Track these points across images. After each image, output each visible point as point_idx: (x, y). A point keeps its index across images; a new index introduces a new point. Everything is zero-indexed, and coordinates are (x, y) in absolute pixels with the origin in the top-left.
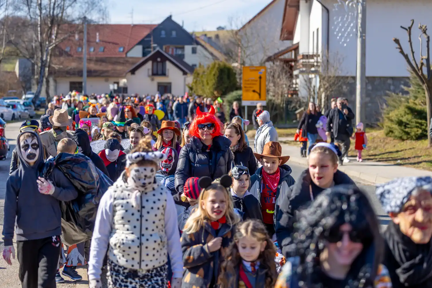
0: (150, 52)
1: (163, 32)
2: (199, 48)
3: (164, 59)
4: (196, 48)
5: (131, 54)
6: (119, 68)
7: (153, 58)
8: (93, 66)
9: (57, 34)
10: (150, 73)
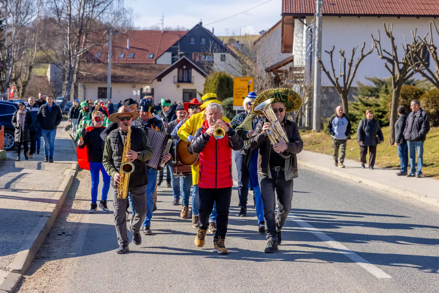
0: (177, 59)
1: (193, 40)
2: (228, 55)
3: (190, 67)
4: (224, 56)
5: (159, 61)
7: (179, 66)
8: (119, 72)
9: (86, 42)
10: (176, 80)
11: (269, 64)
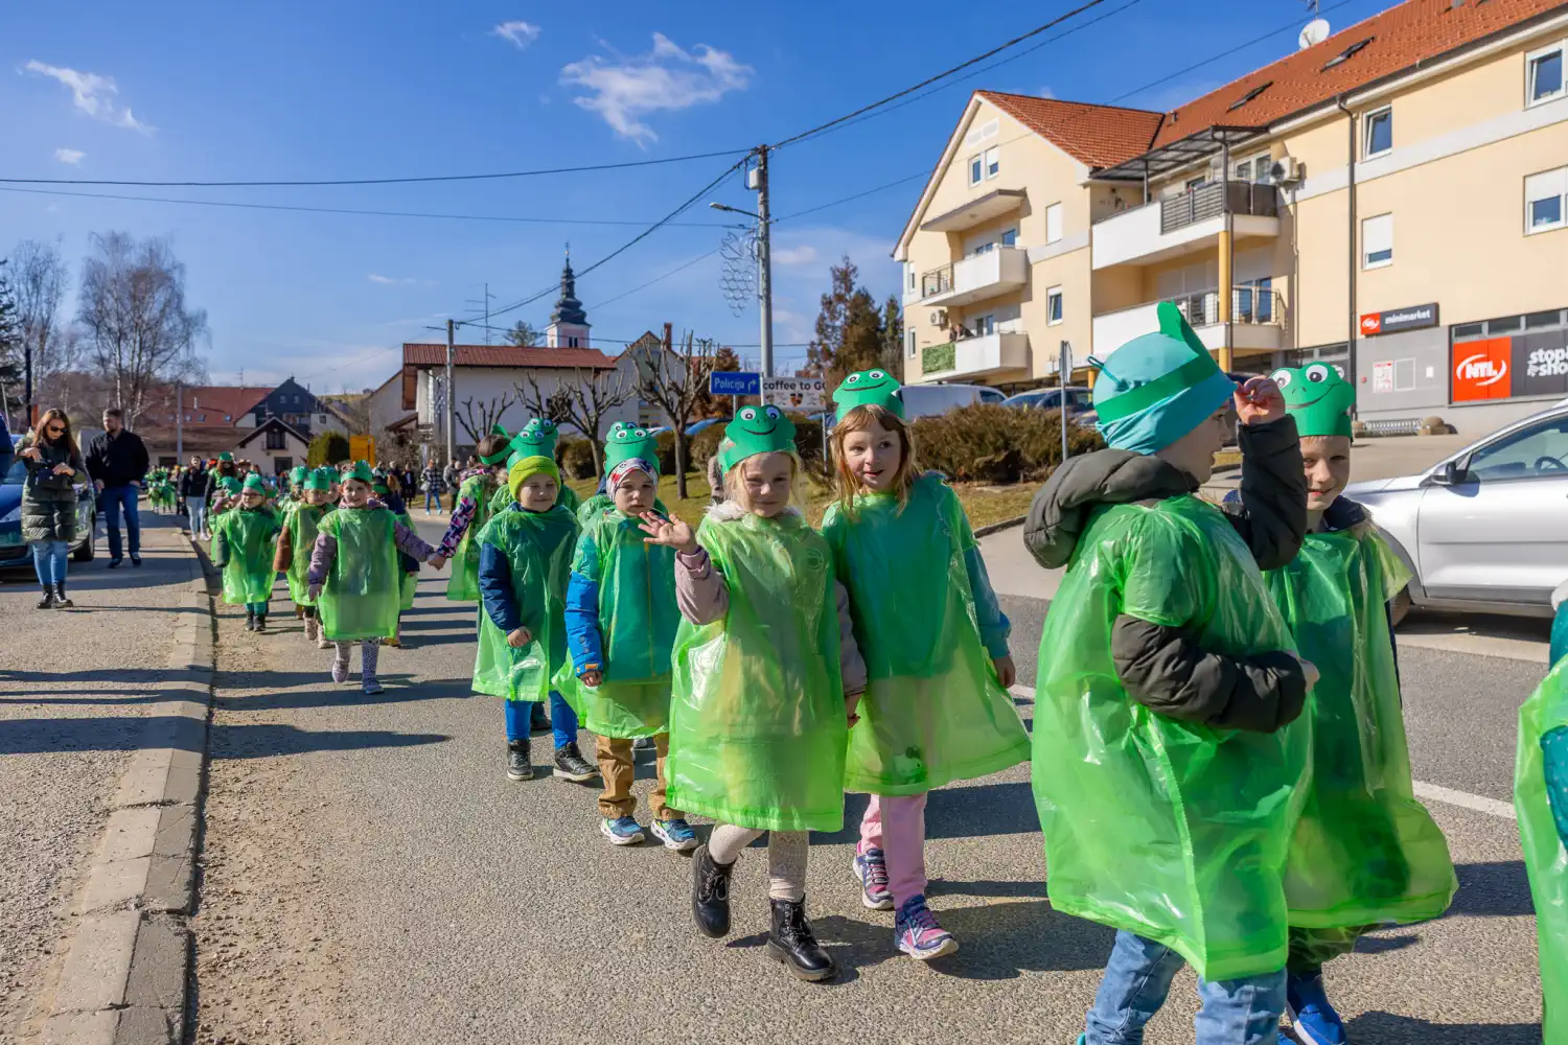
0: (265, 421)
1: (283, 398)
2: (328, 416)
3: (283, 430)
4: (324, 417)
5: (240, 424)
6: (223, 440)
7: (269, 429)
8: (190, 438)
9: (142, 399)
10: (265, 446)
11: (389, 423)
